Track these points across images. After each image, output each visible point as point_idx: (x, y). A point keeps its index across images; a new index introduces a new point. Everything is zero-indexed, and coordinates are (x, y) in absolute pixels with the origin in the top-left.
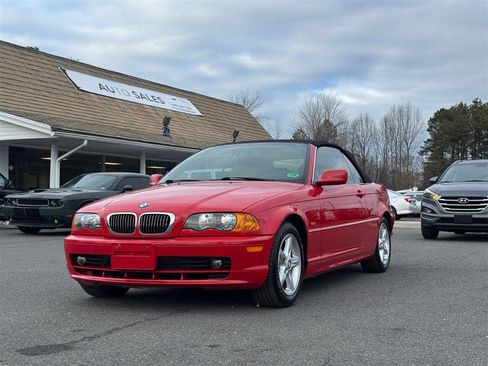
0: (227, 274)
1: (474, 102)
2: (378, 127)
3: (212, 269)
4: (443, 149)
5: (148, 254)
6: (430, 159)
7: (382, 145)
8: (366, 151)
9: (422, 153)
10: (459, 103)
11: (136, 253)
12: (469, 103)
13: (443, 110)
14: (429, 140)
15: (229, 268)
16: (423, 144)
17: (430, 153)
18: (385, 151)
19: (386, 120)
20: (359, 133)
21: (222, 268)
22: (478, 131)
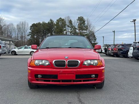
0: (96, 79)
1: (43, 22)
2: (16, 27)
3: (92, 78)
4: (34, 35)
5: (73, 74)
6: (31, 37)
7: (17, 33)
8: (12, 34)
9: (28, 36)
10: (39, 22)
11: (68, 74)
12: (42, 23)
13: (34, 24)
14: (30, 32)
15: (97, 78)
16: (29, 33)
17: (30, 36)
18: (18, 34)
19: (18, 25)
20: (10, 29)
21: (95, 78)
22: (43, 30)
